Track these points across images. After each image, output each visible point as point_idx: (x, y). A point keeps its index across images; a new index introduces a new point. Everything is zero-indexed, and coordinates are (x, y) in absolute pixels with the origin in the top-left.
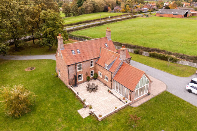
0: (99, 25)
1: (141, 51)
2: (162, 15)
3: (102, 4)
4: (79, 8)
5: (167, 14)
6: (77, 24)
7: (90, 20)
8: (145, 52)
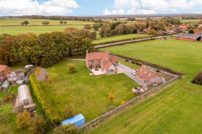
0: (120, 44)
1: (128, 60)
2: (178, 38)
3: (132, 27)
4: (112, 31)
5: (183, 38)
6: (106, 43)
7: (116, 41)
8: (130, 61)
